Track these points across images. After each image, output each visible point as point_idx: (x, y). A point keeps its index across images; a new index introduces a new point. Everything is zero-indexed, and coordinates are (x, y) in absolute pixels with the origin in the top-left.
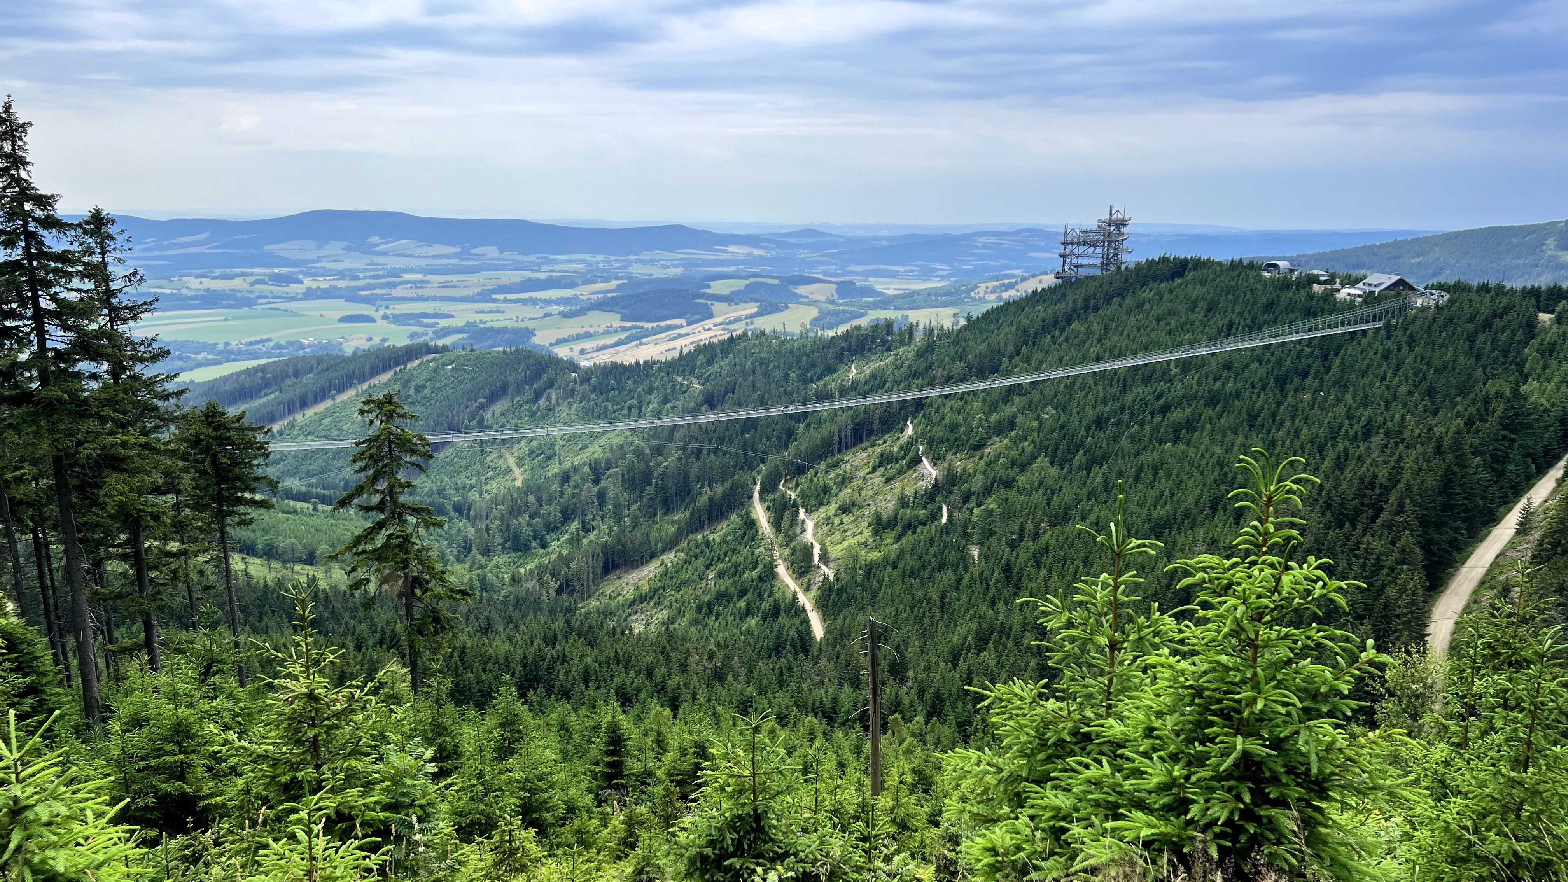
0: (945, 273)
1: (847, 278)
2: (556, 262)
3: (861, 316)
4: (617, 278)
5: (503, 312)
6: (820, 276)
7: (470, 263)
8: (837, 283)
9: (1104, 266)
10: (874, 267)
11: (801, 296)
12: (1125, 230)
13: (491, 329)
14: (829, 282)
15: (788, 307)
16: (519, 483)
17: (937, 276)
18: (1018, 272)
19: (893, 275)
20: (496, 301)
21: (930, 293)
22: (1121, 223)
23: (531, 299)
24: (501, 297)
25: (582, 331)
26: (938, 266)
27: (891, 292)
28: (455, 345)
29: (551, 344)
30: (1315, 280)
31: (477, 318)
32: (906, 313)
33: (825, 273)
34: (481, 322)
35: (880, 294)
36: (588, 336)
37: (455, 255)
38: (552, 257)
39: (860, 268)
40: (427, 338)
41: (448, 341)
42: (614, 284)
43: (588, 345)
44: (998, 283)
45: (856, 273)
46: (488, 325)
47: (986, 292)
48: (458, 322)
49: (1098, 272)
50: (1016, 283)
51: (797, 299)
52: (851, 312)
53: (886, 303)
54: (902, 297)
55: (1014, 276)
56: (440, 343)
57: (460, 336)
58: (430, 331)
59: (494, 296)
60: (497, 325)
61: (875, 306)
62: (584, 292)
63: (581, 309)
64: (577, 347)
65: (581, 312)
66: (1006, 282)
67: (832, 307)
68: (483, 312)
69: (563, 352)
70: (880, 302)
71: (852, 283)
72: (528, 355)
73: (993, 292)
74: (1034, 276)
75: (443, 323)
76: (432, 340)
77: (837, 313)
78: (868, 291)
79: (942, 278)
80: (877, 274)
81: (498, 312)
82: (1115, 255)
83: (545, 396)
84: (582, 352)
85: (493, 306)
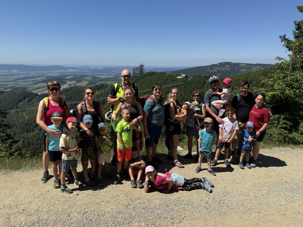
4: (45, 76)
5: (20, 84)
6: (88, 75)
8: (92, 77)
9: (140, 74)
10: (99, 73)
11: (85, 79)
13: (17, 87)
15: (82, 81)
19: (103, 75)
21: (110, 78)
22: (143, 66)
23: (26, 81)
24: (19, 81)
25: (38, 87)
27: (103, 78)
29: (31, 90)
32: (106, 82)
38: (30, 72)
43: (40, 90)
48: (9, 86)
52: (95, 82)
56: (5, 91)
57: (10, 89)
58: (3, 88)
64: (37, 90)
65: (38, 83)
68: (15, 84)
70: (101, 80)
71: (95, 76)
75: (6, 86)
77: (92, 82)
78: (98, 78)
82: (142, 71)
85: (17, 83)
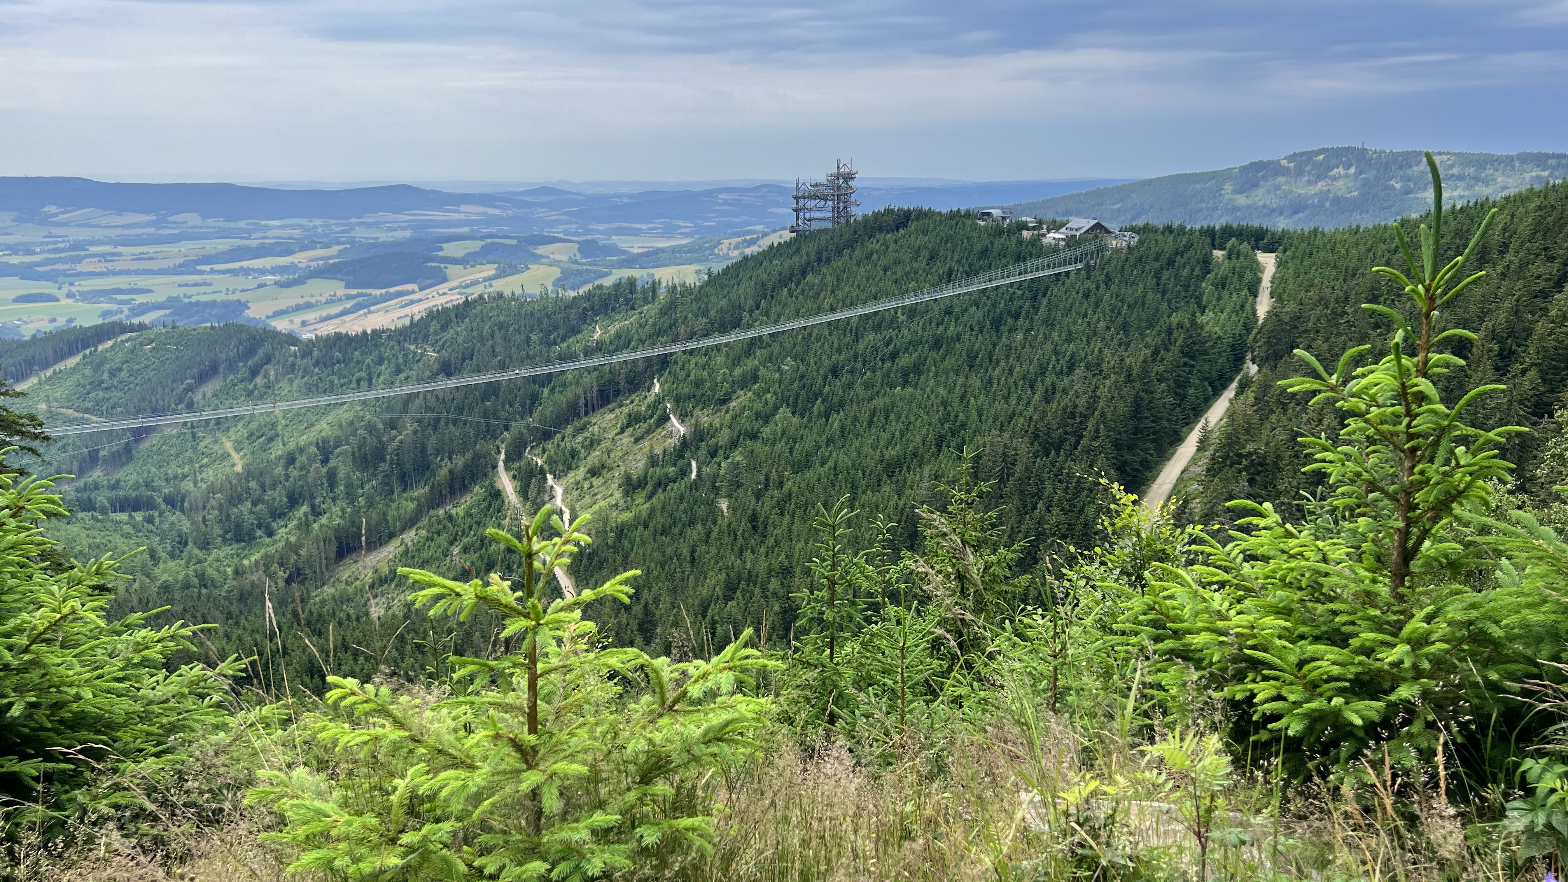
0: (688, 230)
1: (590, 237)
2: (268, 228)
3: (606, 275)
4: (338, 243)
5: (210, 285)
6: (561, 236)
7: (168, 232)
8: (579, 243)
9: (835, 220)
10: (615, 225)
11: (542, 257)
12: (852, 183)
13: (198, 303)
14: (571, 241)
15: (528, 269)
16: (239, 469)
17: (680, 234)
18: (759, 228)
19: (636, 233)
20: (201, 272)
21: (674, 250)
22: (849, 177)
23: (242, 268)
24: (207, 268)
25: (301, 301)
26: (681, 223)
27: (636, 251)
28: (154, 325)
29: (268, 317)
30: (1024, 226)
31: (181, 292)
32: (652, 271)
33: (565, 232)
34: (185, 296)
35: (623, 252)
36: (309, 306)
37: (149, 224)
38: (263, 223)
39: (601, 227)
40: (122, 316)
41: (147, 319)
42: (335, 250)
43: (310, 316)
44: (740, 239)
45: (599, 232)
46: (193, 300)
47: (729, 249)
48: (159, 297)
49: (829, 225)
50: (758, 239)
51: (537, 259)
52: (595, 272)
53: (631, 261)
54: (648, 254)
55: (755, 232)
56: (136, 321)
57: (162, 312)
58: (125, 308)
59: (199, 268)
60: (203, 298)
61: (622, 264)
62: (301, 259)
63: (299, 277)
64: (298, 319)
65: (299, 281)
66: (748, 238)
67: (575, 267)
68: (186, 285)
69: (281, 325)
70: (624, 260)
71: (594, 242)
72: (241, 329)
73: (736, 248)
74: (774, 231)
75: (141, 299)
76: (128, 317)
77: (580, 273)
78: (611, 250)
79: (686, 235)
80: (621, 232)
81: (205, 284)
82: (845, 208)
83: (262, 372)
84: (304, 324)
85: (198, 278)
